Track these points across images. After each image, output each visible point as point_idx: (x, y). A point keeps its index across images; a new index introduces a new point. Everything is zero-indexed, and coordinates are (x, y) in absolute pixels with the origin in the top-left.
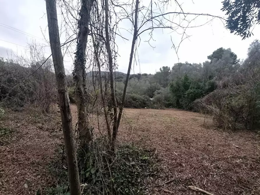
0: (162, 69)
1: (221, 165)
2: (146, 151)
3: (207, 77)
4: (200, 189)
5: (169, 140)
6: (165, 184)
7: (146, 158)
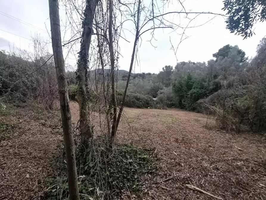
0: (165, 68)
1: (220, 166)
2: (146, 150)
3: (211, 76)
4: (197, 188)
5: (169, 140)
6: (163, 181)
7: (145, 156)
